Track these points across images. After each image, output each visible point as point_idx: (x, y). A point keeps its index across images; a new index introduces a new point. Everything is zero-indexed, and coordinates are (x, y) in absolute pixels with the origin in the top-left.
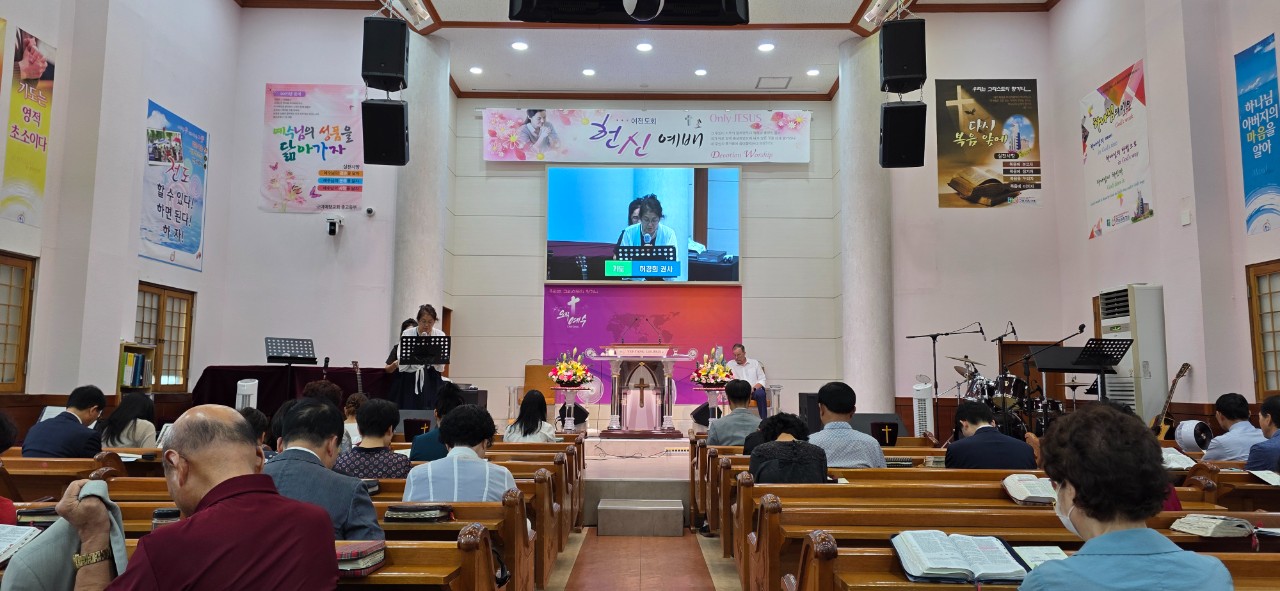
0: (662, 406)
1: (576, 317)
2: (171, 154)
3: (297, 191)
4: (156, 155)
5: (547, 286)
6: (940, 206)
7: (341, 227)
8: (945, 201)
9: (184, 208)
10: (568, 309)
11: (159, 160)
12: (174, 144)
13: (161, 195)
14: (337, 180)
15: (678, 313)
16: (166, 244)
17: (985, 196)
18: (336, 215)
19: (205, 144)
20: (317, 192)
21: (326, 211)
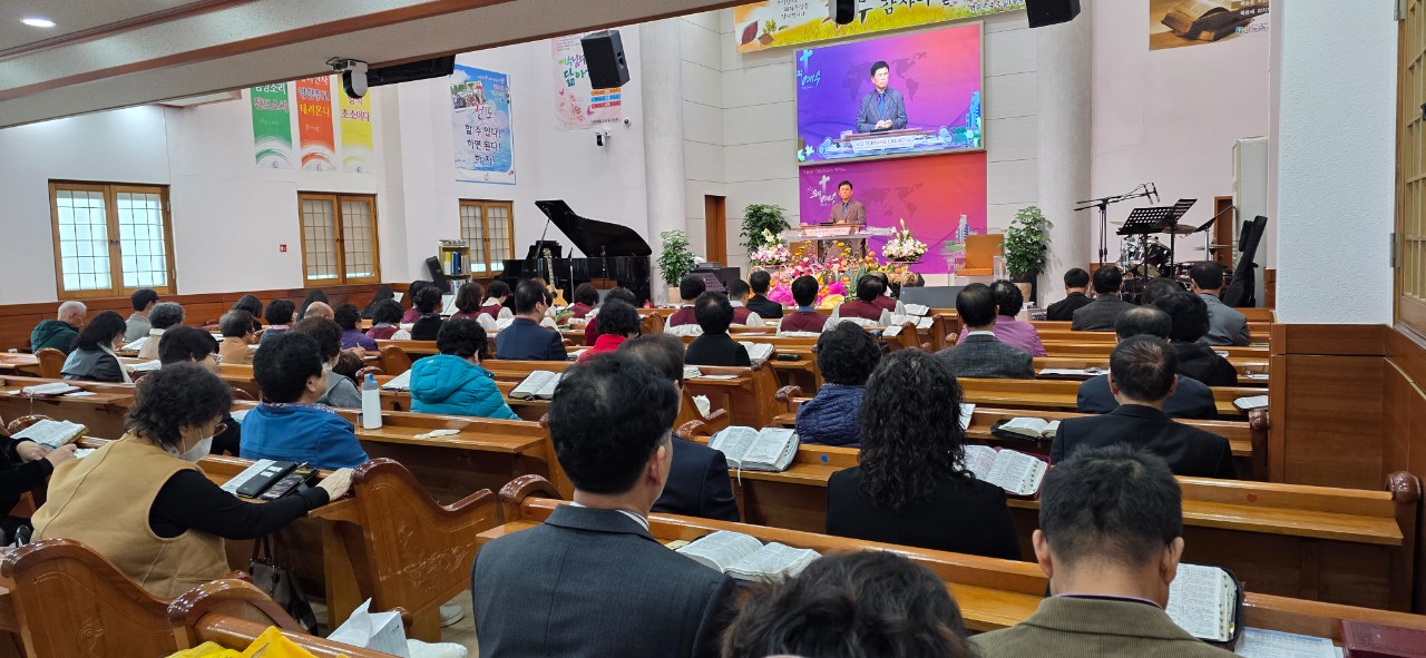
1: (827, 195)
2: (475, 99)
3: (578, 110)
4: (461, 104)
5: (801, 168)
6: (1150, 49)
7: (608, 138)
8: (1156, 42)
9: (492, 139)
10: (819, 188)
11: (464, 106)
12: (476, 91)
13: (469, 133)
14: (604, 98)
15: (921, 185)
16: (479, 169)
17: (1206, 30)
18: (602, 129)
19: (505, 84)
20: (591, 110)
21: (598, 126)
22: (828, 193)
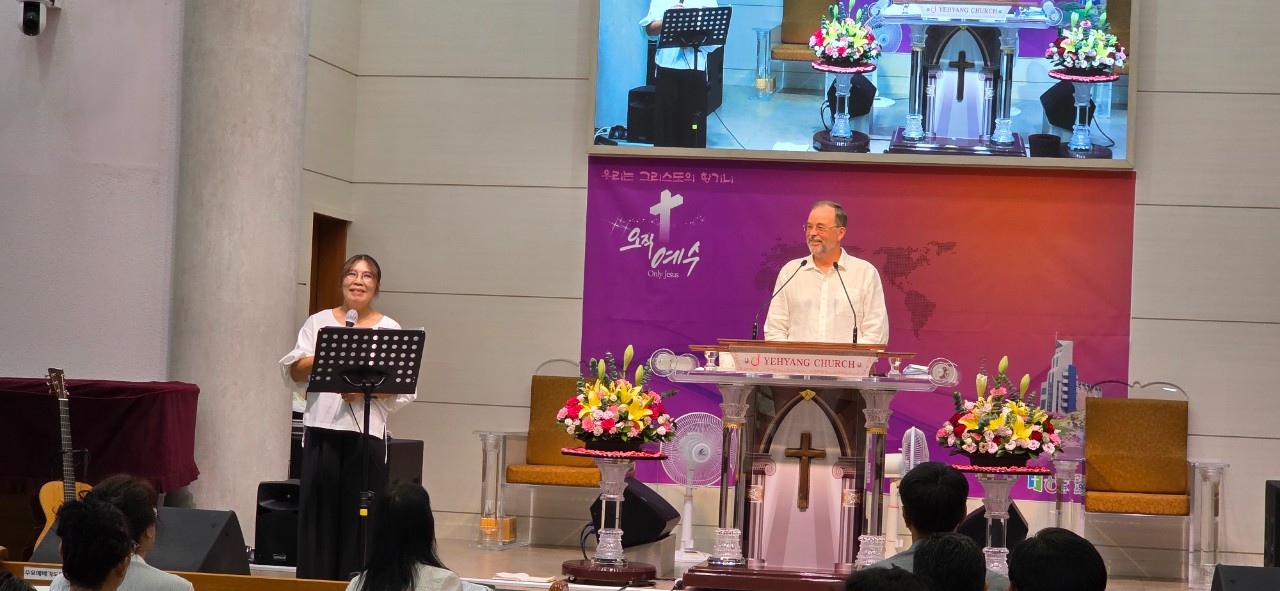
0: (860, 509)
1: (673, 246)
5: (596, 163)
7: (53, 13)
10: (649, 225)
22: (677, 240)
